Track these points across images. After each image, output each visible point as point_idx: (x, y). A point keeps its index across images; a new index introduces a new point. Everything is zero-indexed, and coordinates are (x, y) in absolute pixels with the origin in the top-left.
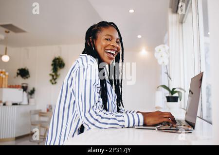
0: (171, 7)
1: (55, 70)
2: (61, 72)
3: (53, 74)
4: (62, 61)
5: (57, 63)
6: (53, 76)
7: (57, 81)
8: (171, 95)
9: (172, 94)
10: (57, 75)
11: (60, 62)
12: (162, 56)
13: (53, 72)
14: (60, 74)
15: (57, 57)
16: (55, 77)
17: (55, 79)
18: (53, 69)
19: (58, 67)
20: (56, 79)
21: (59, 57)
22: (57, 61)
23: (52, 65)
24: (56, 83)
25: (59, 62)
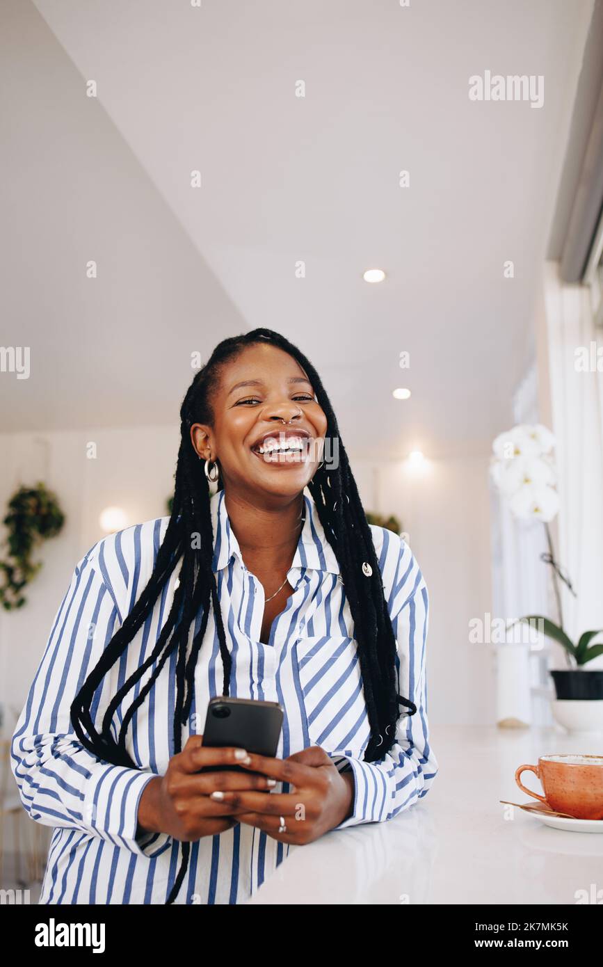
0: (557, 256)
1: (20, 545)
2: (46, 552)
3: (12, 562)
4: (52, 505)
5: (31, 512)
6: (9, 571)
7: (26, 592)
8: (573, 665)
9: (581, 661)
10: (27, 569)
11: (44, 510)
12: (527, 481)
13: (13, 553)
14: (40, 565)
15: (30, 483)
16: (18, 577)
17: (17, 587)
18: (12, 540)
19: (34, 533)
20: (23, 583)
21: (40, 485)
22: (32, 502)
23: (7, 521)
24: (21, 603)
25: (39, 506)
